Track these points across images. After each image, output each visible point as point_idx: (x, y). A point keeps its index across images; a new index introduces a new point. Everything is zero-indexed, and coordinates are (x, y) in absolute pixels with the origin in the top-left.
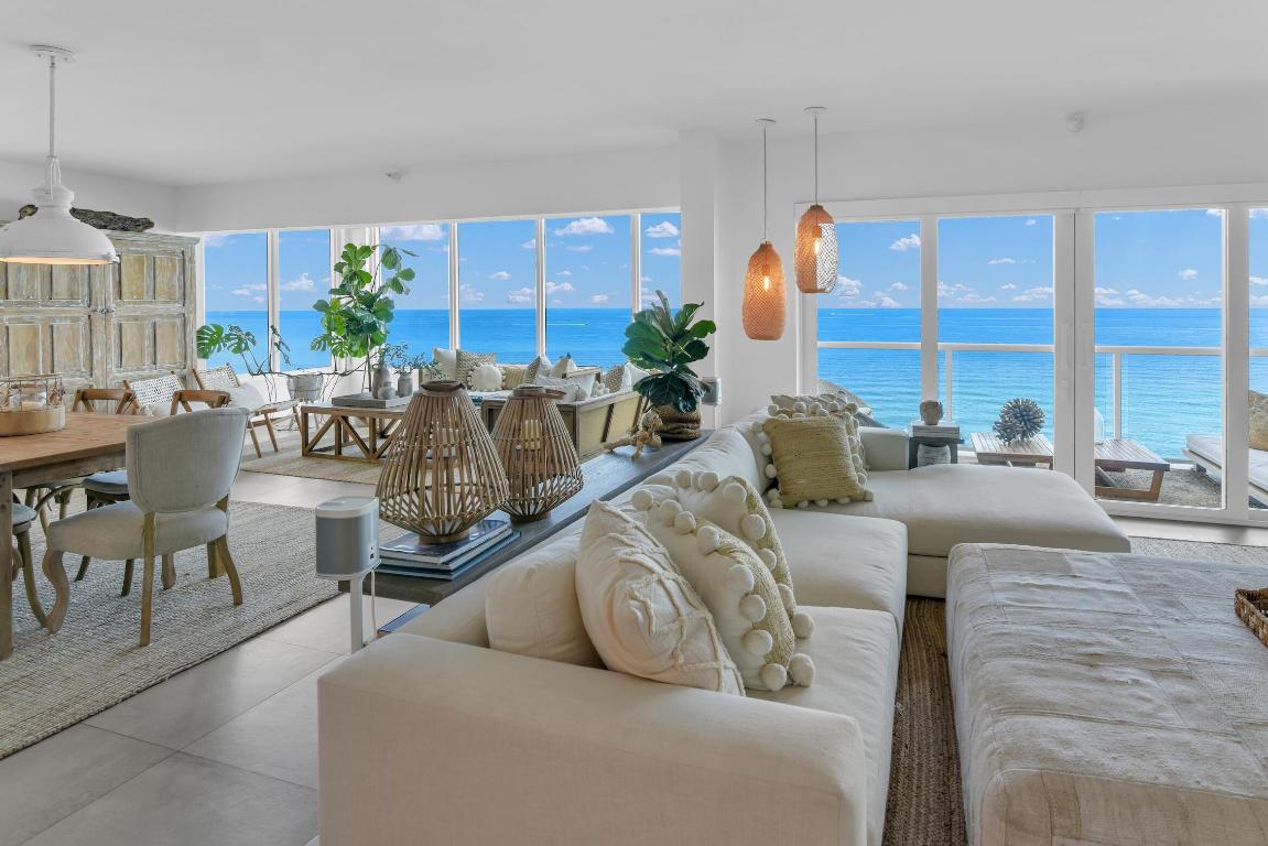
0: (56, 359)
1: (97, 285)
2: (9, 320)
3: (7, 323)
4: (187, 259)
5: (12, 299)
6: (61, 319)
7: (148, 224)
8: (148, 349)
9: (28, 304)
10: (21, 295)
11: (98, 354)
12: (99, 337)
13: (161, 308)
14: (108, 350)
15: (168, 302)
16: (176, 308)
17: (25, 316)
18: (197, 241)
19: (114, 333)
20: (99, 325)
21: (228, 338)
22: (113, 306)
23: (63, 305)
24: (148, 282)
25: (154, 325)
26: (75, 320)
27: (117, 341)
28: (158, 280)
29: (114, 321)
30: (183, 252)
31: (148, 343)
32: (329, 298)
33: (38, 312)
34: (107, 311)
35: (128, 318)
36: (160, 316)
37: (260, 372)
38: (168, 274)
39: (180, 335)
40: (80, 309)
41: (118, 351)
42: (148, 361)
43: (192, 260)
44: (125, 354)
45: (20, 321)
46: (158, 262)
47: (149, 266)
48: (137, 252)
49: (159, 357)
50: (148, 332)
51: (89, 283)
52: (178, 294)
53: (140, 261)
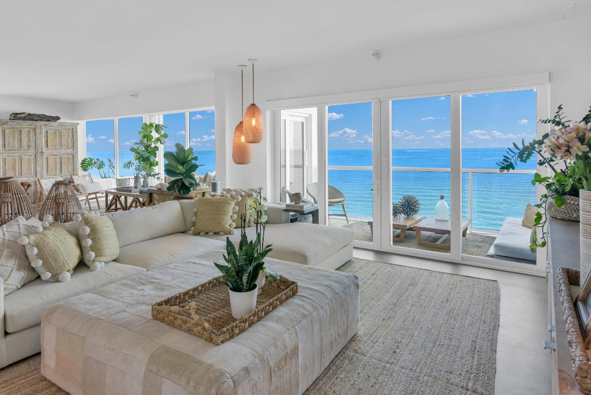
0: (23, 171)
1: (38, 142)
2: (6, 156)
3: (5, 157)
4: (74, 132)
5: (7, 148)
6: (25, 155)
7: (58, 118)
8: (58, 167)
9: (13, 150)
10: (10, 147)
11: (39, 169)
12: (39, 162)
13: (63, 151)
14: (42, 168)
15: (67, 149)
16: (70, 151)
17: (11, 154)
18: (78, 124)
19: (45, 161)
20: (39, 158)
21: (95, 163)
22: (44, 151)
23: (25, 150)
24: (58, 141)
25: (61, 158)
26: (30, 156)
27: (46, 164)
28: (62, 140)
29: (45, 156)
30: (73, 129)
31: (58, 165)
32: (136, 146)
33: (16, 153)
34: (42, 153)
35: (51, 155)
36: (64, 154)
37: (105, 177)
38: (66, 138)
39: (71, 162)
40: (32, 151)
41: (46, 168)
42: (58, 172)
43: (76, 132)
44: (49, 169)
45: (10, 156)
46: (62, 133)
47: (59, 135)
48: (54, 129)
49: (63, 171)
50: (58, 160)
51: (35, 142)
52: (70, 146)
53: (55, 133)
